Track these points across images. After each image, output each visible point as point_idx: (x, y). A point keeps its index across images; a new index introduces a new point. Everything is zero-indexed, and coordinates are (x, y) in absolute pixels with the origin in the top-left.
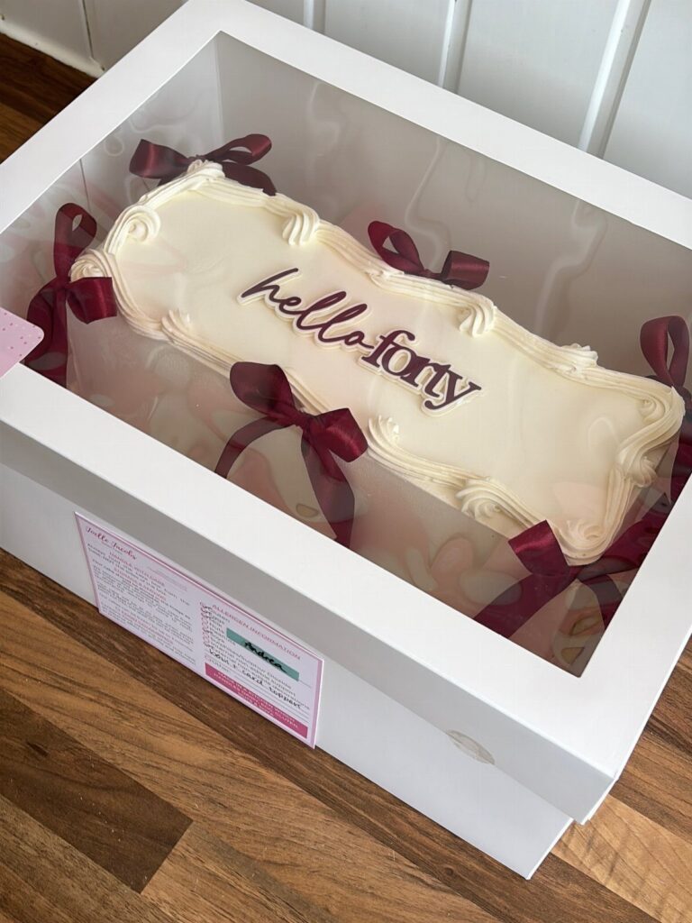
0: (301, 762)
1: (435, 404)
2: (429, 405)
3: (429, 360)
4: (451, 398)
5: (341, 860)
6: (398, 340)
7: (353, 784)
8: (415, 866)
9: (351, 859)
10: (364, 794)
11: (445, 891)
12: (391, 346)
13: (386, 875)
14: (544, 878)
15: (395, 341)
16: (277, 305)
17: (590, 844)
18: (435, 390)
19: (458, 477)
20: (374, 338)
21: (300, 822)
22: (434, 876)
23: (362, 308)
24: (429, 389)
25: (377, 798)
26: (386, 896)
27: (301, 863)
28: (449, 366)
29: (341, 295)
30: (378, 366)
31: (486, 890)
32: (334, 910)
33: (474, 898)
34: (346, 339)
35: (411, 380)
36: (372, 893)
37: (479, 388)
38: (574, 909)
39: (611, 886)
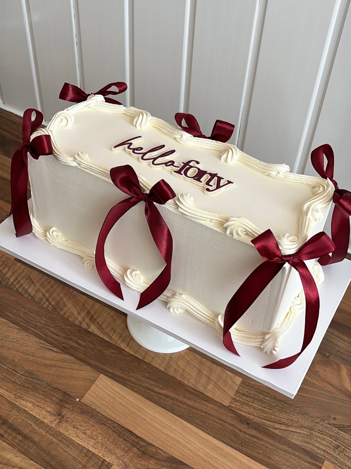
0: (11, 313)
1: (211, 189)
2: (208, 190)
3: (207, 172)
4: (218, 187)
5: (22, 344)
6: (191, 164)
7: (31, 320)
8: (51, 345)
9: (26, 344)
10: (34, 323)
11: (61, 353)
12: (188, 166)
13: (39, 349)
14: (101, 348)
15: (190, 164)
16: (131, 151)
17: (121, 336)
18: (210, 184)
19: (224, 218)
20: (179, 164)
21: (8, 333)
22: (57, 348)
23: (173, 151)
24: (208, 183)
25: (39, 324)
26: (38, 356)
27: (6, 346)
28: (217, 174)
29: (163, 146)
30: (182, 174)
31: (77, 352)
32: (16, 361)
33: (72, 355)
34: (166, 164)
35: (199, 180)
36: (32, 355)
37: (232, 183)
38: (111, 357)
39: (127, 350)
